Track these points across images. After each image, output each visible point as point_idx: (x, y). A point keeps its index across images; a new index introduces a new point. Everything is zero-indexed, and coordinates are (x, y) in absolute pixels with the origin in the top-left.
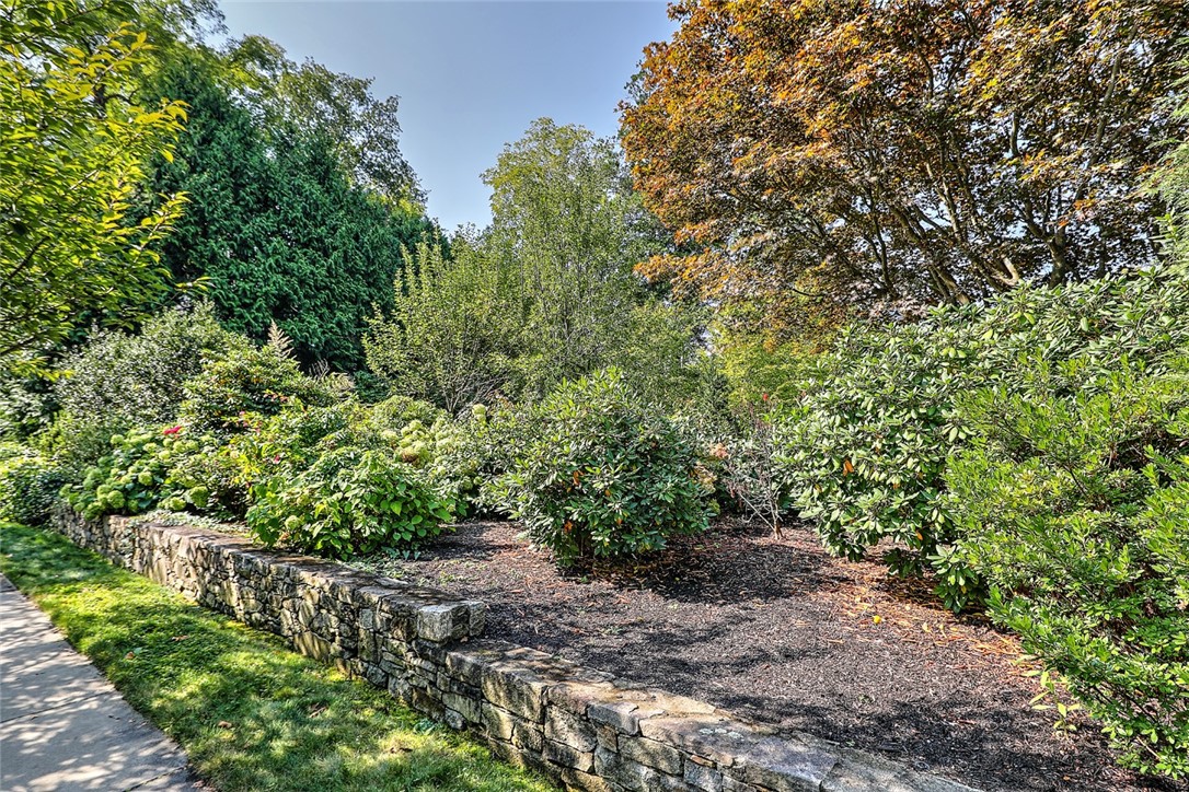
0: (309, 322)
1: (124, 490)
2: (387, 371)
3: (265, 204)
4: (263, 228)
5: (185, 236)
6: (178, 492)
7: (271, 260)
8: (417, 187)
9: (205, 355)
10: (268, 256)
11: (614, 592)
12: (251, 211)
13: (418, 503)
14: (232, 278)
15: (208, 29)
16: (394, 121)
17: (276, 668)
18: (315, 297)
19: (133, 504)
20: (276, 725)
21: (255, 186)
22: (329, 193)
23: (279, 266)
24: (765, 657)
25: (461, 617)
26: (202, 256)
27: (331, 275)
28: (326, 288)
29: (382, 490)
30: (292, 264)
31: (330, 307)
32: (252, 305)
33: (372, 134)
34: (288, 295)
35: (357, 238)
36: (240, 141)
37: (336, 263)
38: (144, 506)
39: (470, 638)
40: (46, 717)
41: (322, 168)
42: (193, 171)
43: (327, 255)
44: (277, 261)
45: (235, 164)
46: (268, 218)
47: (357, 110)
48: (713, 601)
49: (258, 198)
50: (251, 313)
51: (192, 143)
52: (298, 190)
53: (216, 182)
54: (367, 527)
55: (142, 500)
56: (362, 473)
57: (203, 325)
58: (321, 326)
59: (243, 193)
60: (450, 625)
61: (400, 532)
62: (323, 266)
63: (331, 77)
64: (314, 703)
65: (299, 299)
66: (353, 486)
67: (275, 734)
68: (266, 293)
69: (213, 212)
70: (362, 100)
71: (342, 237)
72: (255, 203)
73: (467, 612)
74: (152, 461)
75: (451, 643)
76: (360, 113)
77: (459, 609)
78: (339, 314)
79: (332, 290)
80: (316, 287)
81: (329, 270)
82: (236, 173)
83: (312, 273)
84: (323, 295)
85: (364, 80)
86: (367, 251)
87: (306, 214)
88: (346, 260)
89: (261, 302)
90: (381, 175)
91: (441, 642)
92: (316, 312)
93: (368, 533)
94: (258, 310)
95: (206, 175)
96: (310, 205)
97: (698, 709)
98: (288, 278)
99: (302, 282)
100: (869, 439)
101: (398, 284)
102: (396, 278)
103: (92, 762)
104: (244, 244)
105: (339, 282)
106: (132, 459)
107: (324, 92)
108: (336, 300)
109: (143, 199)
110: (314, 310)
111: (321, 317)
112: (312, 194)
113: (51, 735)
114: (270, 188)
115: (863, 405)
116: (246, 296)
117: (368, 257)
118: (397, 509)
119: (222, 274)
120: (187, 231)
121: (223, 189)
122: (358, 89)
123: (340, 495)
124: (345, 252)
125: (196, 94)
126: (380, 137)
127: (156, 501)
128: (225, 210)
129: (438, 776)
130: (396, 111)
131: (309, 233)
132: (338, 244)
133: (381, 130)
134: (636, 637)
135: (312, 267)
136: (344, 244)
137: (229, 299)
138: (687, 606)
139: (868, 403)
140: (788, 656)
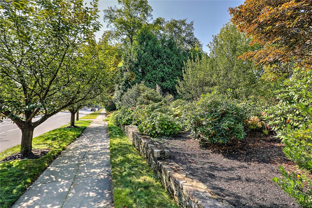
0: (168, 83)
1: (126, 120)
2: (182, 93)
3: (159, 56)
4: (158, 62)
5: (143, 67)
6: (135, 121)
7: (159, 69)
8: (200, 43)
9: (142, 92)
10: (159, 68)
11: (211, 154)
12: (156, 59)
13: (171, 126)
14: (152, 75)
15: (150, 20)
16: (192, 28)
17: (134, 158)
18: (169, 76)
19: (128, 123)
20: (126, 169)
21: (156, 53)
22: (172, 51)
23: (161, 70)
24: (239, 179)
25: (162, 153)
26: (146, 71)
27: (173, 71)
28: (172, 74)
29: (162, 122)
30: (164, 70)
31: (173, 79)
32: (156, 80)
33: (187, 33)
34: (163, 77)
35: (179, 61)
36: (153, 44)
37: (174, 68)
38: (130, 123)
39: (165, 158)
40: (99, 160)
41: (171, 45)
42: (144, 52)
43: (172, 66)
44: (161, 69)
45: (152, 49)
46: (159, 60)
47: (183, 28)
48: (239, 160)
49: (157, 55)
50: (156, 82)
51: (144, 47)
52: (165, 52)
53: (149, 54)
54: (159, 130)
55: (129, 122)
56: (158, 118)
57: (142, 86)
58: (171, 83)
59: (154, 55)
60: (159, 154)
61: (167, 132)
62: (171, 69)
63: (177, 22)
64: (135, 166)
65: (166, 77)
66: (156, 121)
67: (125, 171)
68: (159, 77)
69: (148, 61)
70: (184, 24)
71: (175, 61)
72: (156, 57)
73: (164, 152)
74: (131, 115)
75: (160, 159)
76: (184, 28)
77: (162, 151)
78: (175, 80)
79: (173, 74)
80: (169, 74)
81: (172, 70)
82: (152, 51)
83: (168, 71)
84: (171, 76)
85: (185, 19)
86: (181, 63)
87: (167, 57)
88: (176, 66)
89: (158, 79)
90: (190, 43)
91: (157, 158)
92: (170, 80)
93: (159, 132)
94: (157, 81)
95: (146, 53)
96: (168, 55)
97: (202, 187)
98: (163, 73)
99: (166, 73)
100: (295, 110)
101: (183, 71)
102: (182, 70)
103: (99, 169)
104: (154, 67)
105: (175, 72)
106: (128, 114)
107: (175, 26)
108: (174, 76)
109: (136, 60)
110: (169, 80)
111: (171, 81)
112: (168, 52)
113: (98, 163)
114: (159, 53)
115: (294, 97)
116: (155, 78)
117: (181, 65)
118: (166, 127)
119: (150, 74)
120: (143, 66)
121: (150, 55)
122: (183, 23)
123: (154, 123)
124: (176, 65)
125: (145, 36)
126: (189, 33)
127: (132, 123)
128: (150, 60)
129: (146, 187)
130: (193, 25)
131: (168, 61)
132: (174, 63)
133: (189, 31)
134: (206, 166)
135: (168, 69)
136: (175, 63)
137: (152, 79)
138: (229, 160)
139: (296, 97)
140: (248, 180)
